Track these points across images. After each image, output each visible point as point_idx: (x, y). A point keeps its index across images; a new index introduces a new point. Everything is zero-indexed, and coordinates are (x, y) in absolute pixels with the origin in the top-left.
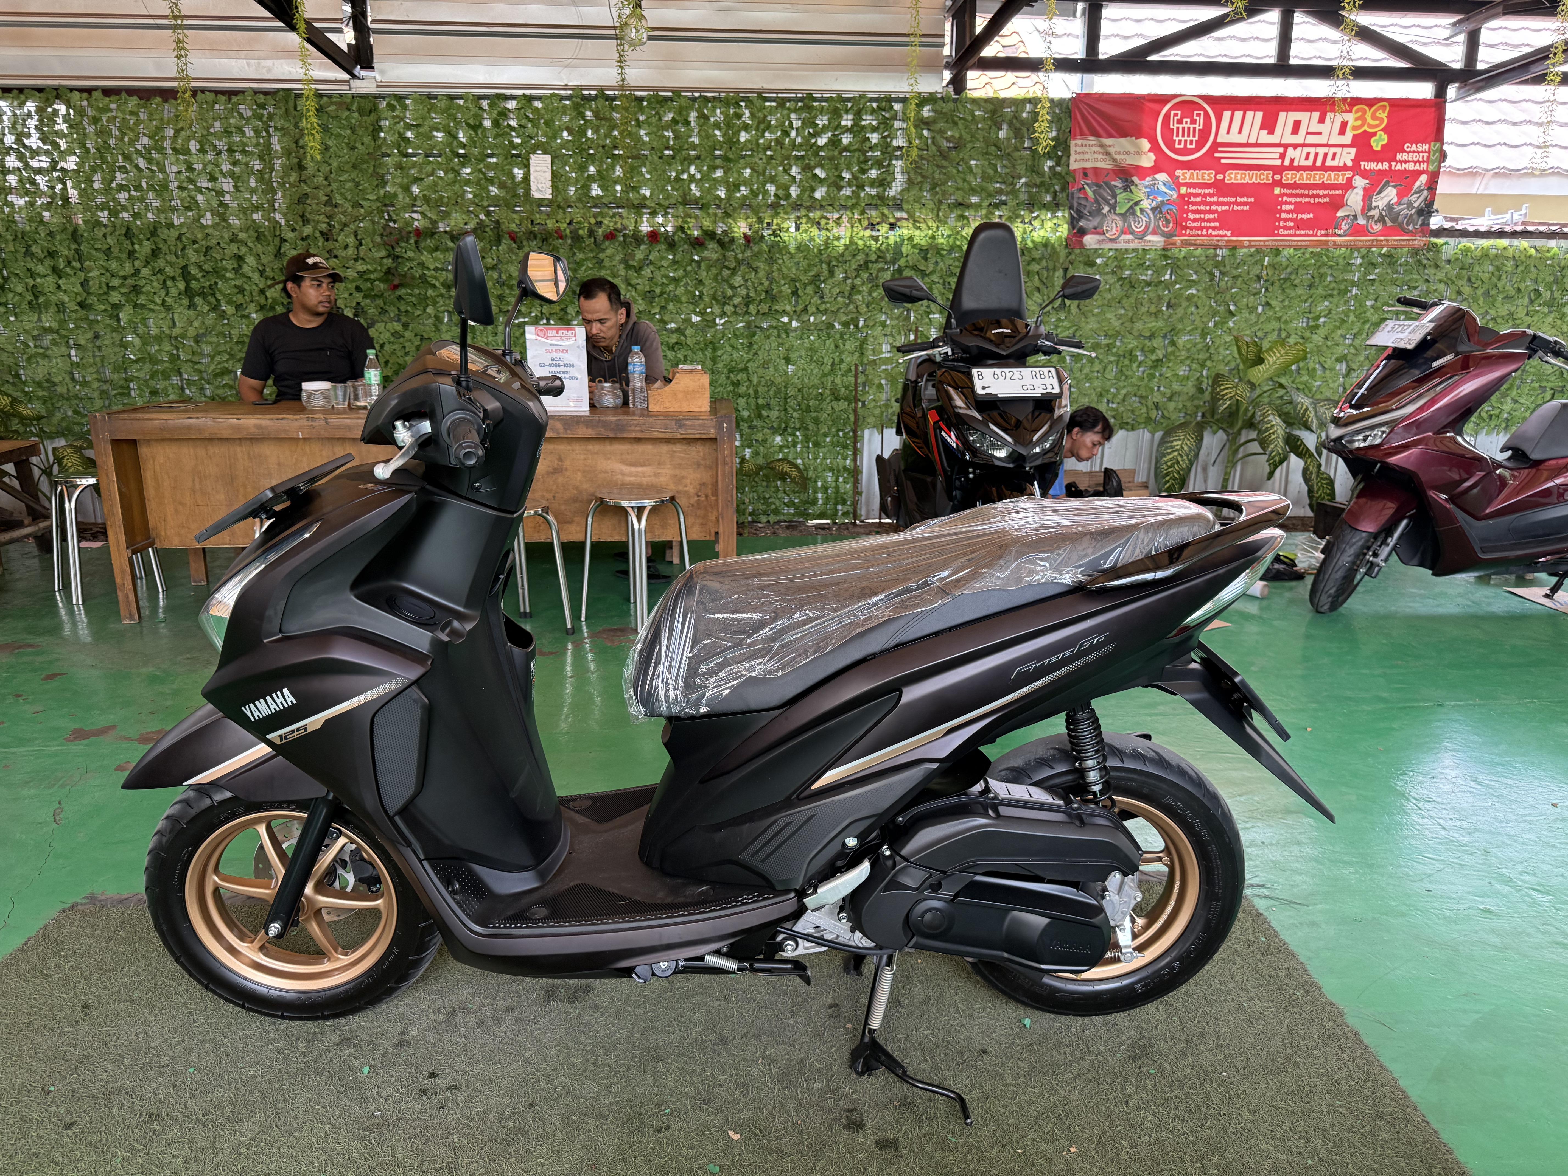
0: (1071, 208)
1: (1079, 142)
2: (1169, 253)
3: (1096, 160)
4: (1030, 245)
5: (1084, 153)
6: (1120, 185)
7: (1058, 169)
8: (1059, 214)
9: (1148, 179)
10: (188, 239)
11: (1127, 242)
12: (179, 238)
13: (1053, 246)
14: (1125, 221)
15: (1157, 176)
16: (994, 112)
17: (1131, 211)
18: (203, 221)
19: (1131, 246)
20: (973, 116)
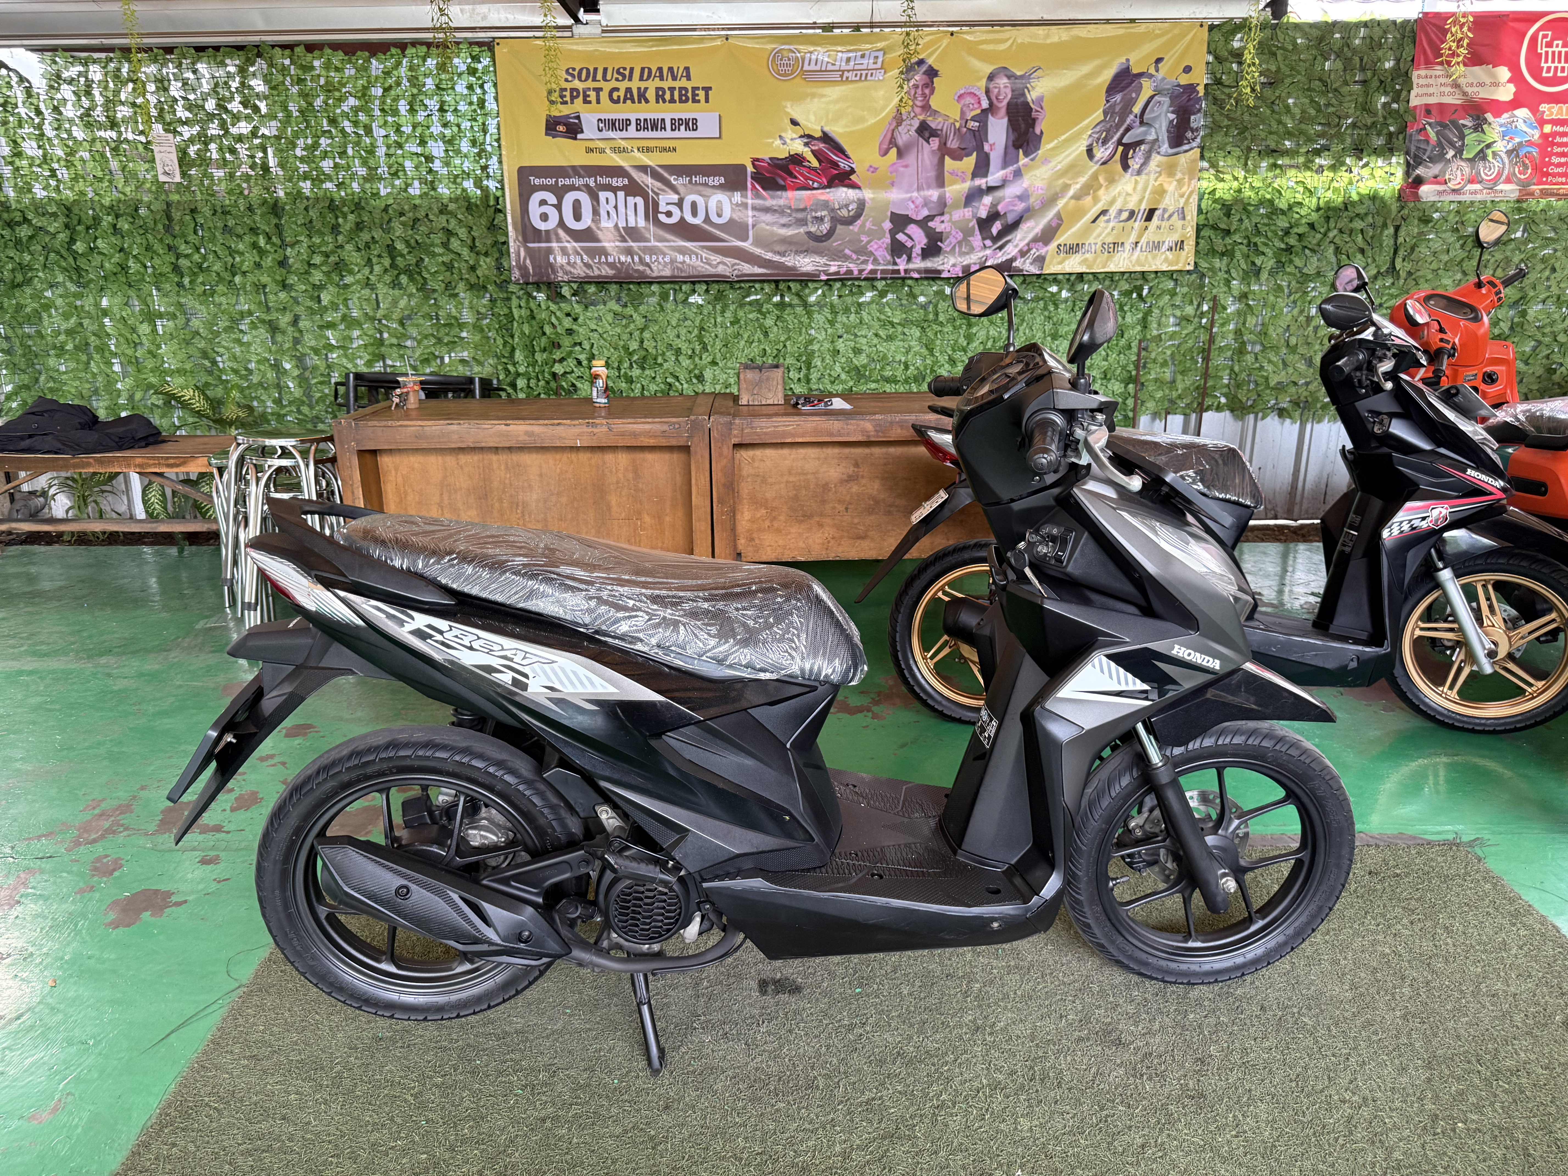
0: (1407, 153)
1: (1423, 72)
2: (1524, 205)
3: (1442, 94)
4: (1355, 197)
5: (1428, 86)
6: (1470, 124)
7: (1395, 106)
8: (1394, 160)
9: (1505, 115)
10: (395, 210)
11: (1474, 193)
12: (386, 209)
13: (1382, 198)
14: (1472, 169)
15: (1517, 112)
16: (1321, 39)
17: (1481, 155)
18: (410, 190)
19: (1479, 197)
20: (1295, 44)
